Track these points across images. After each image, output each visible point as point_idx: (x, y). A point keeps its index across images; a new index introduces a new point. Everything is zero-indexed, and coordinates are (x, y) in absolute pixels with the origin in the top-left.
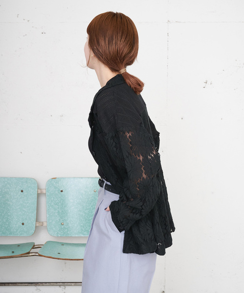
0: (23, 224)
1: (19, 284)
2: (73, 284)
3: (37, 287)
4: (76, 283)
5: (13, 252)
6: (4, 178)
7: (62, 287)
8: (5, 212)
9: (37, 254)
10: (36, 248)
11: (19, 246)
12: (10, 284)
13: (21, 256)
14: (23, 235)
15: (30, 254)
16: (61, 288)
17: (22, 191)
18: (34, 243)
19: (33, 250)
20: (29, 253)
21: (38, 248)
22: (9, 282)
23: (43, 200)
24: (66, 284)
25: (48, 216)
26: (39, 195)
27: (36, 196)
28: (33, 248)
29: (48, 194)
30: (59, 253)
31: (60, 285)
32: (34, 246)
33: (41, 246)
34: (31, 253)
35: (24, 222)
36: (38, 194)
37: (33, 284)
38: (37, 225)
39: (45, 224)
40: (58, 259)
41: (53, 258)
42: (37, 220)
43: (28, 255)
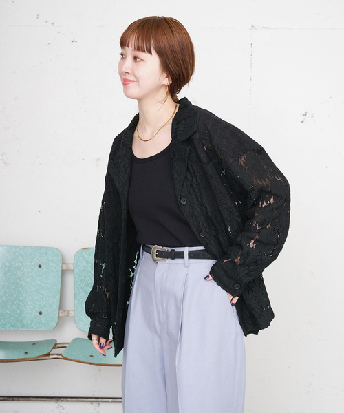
0: (40, 313)
1: (34, 399)
2: (110, 400)
3: (59, 403)
4: (115, 399)
5: (26, 353)
6: (15, 247)
7: (95, 404)
8: (15, 296)
9: (61, 357)
10: (59, 348)
11: (34, 344)
12: (21, 399)
13: (38, 358)
14: (40, 329)
15: (51, 357)
16: (94, 406)
17: (40, 266)
18: (56, 341)
19: (55, 351)
20: (48, 355)
21: (61, 347)
22: (20, 395)
23: (70, 280)
24: (100, 400)
25: (76, 302)
26: (63, 272)
27: (59, 273)
28: (55, 347)
29: (77, 270)
30: (92, 356)
31: (92, 402)
32: (56, 344)
33: (66, 345)
34: (52, 355)
35: (42, 310)
36: (62, 270)
37: (54, 399)
38: (61, 315)
39: (72, 314)
40: (91, 364)
41: (83, 363)
42: (61, 307)
43: (47, 357)
